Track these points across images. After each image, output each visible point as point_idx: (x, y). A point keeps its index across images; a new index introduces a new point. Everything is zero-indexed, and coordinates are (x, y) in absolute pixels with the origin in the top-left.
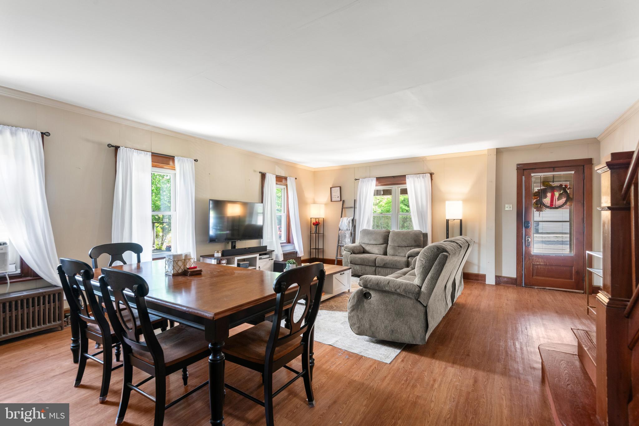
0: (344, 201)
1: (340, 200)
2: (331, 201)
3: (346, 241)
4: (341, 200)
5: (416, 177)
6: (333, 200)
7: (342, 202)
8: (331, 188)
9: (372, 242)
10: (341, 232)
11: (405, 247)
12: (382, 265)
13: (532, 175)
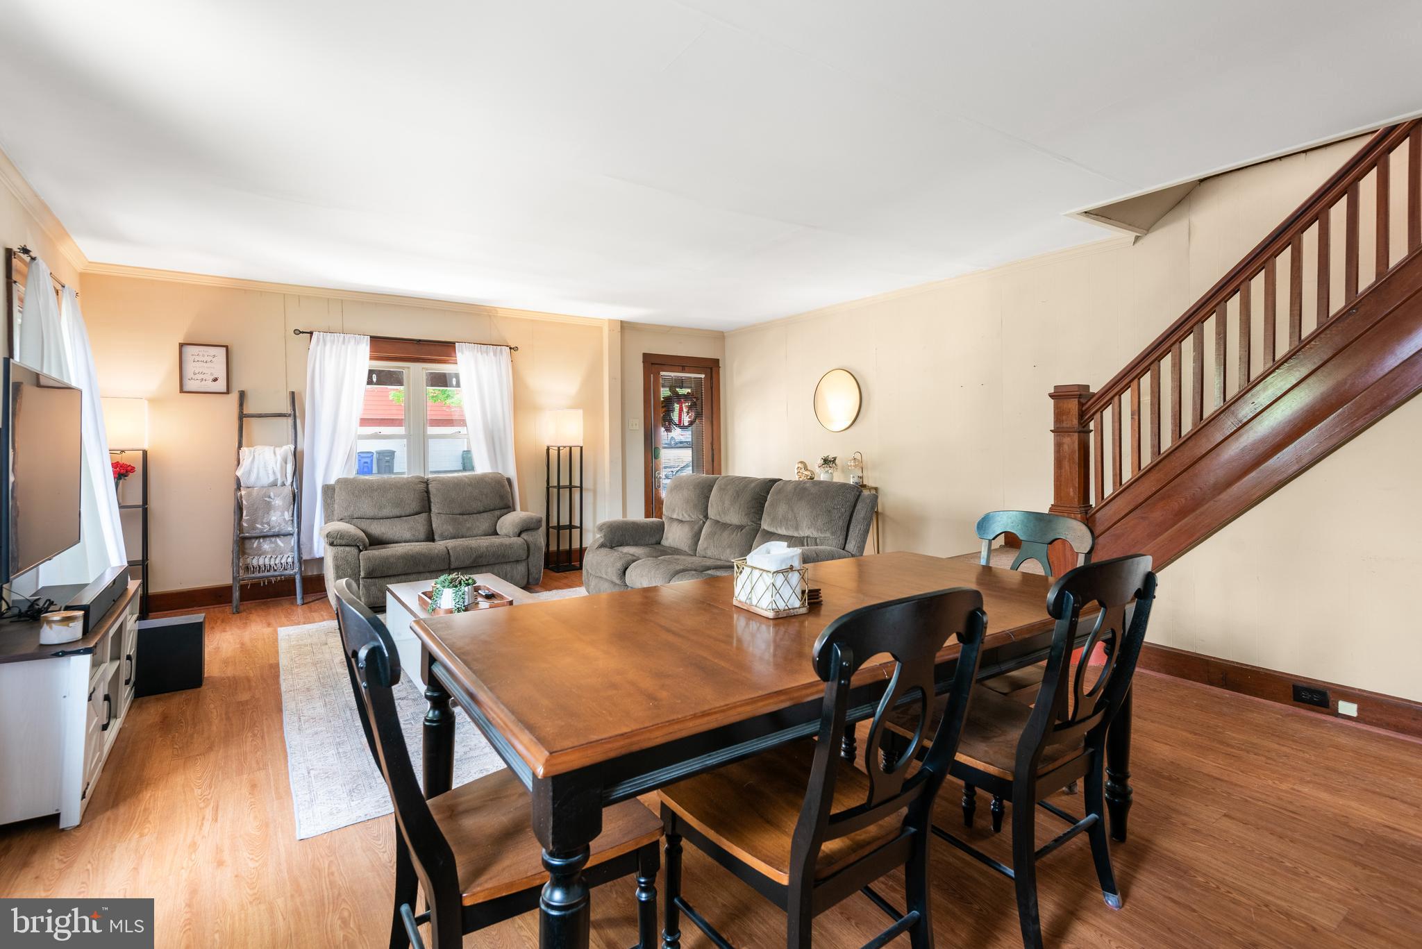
0: (242, 395)
1: (224, 390)
2: (182, 391)
3: (274, 518)
4: (228, 392)
5: (479, 350)
6: (191, 385)
7: (234, 396)
8: (181, 345)
9: (387, 512)
10: (249, 495)
11: (479, 513)
12: (467, 563)
13: (662, 373)
